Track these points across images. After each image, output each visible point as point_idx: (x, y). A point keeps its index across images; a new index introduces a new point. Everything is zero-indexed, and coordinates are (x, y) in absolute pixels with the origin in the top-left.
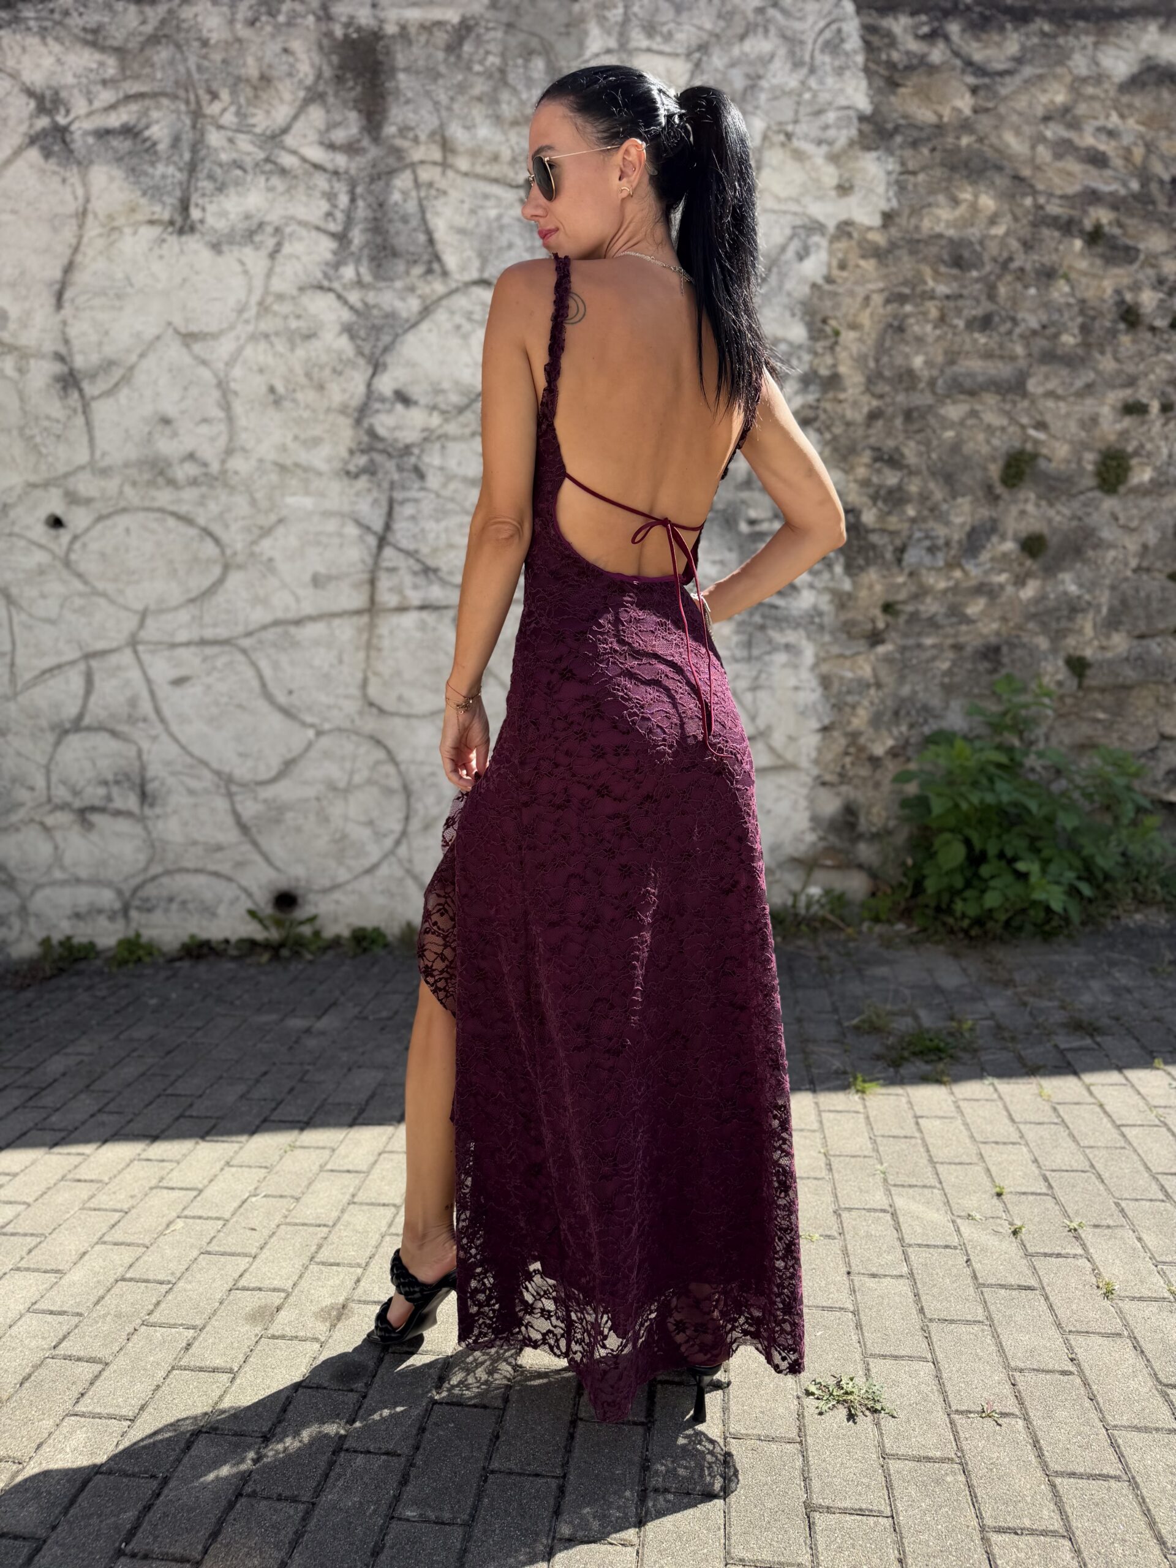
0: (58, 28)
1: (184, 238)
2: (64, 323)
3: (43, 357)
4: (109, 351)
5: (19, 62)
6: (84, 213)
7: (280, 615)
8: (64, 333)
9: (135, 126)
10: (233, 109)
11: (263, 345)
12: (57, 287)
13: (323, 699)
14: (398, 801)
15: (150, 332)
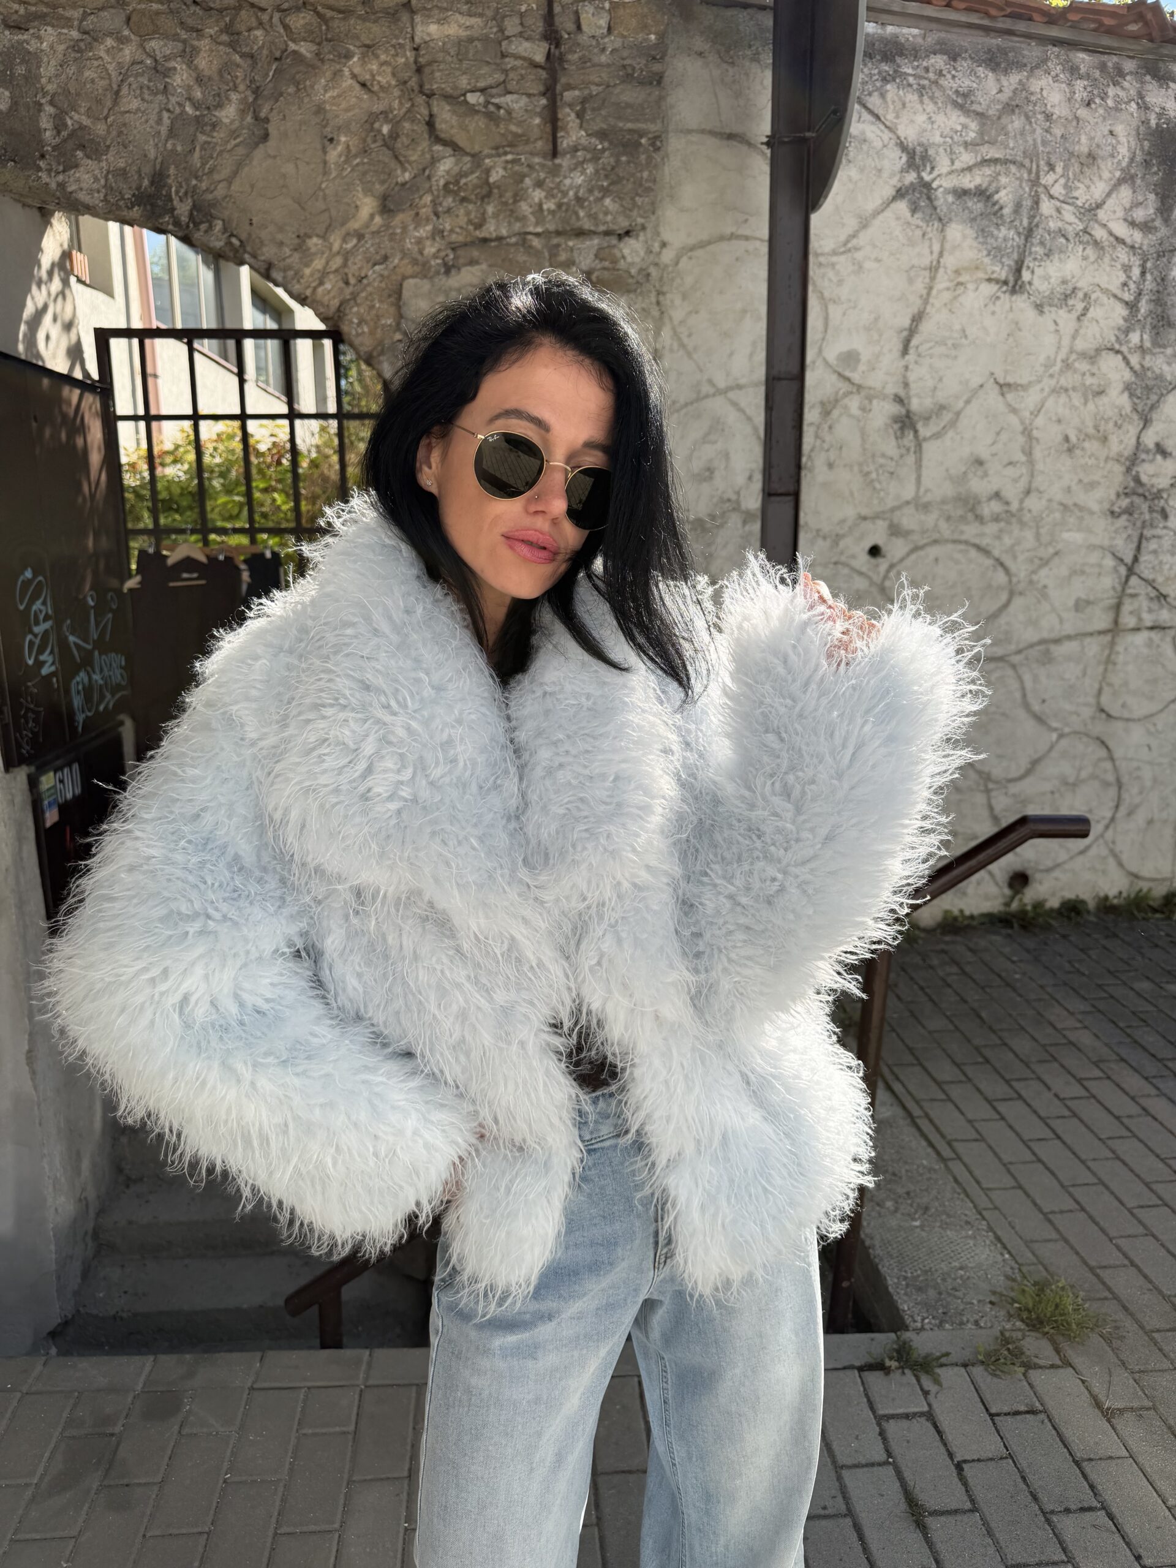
0: (934, 88)
1: (1014, 298)
2: (906, 368)
3: (884, 397)
4: (941, 396)
5: (897, 117)
6: (937, 269)
7: (1045, 635)
8: (905, 377)
9: (986, 190)
10: (1062, 181)
11: (1063, 398)
12: (905, 333)
13: (1068, 707)
14: (1112, 792)
15: (976, 381)
